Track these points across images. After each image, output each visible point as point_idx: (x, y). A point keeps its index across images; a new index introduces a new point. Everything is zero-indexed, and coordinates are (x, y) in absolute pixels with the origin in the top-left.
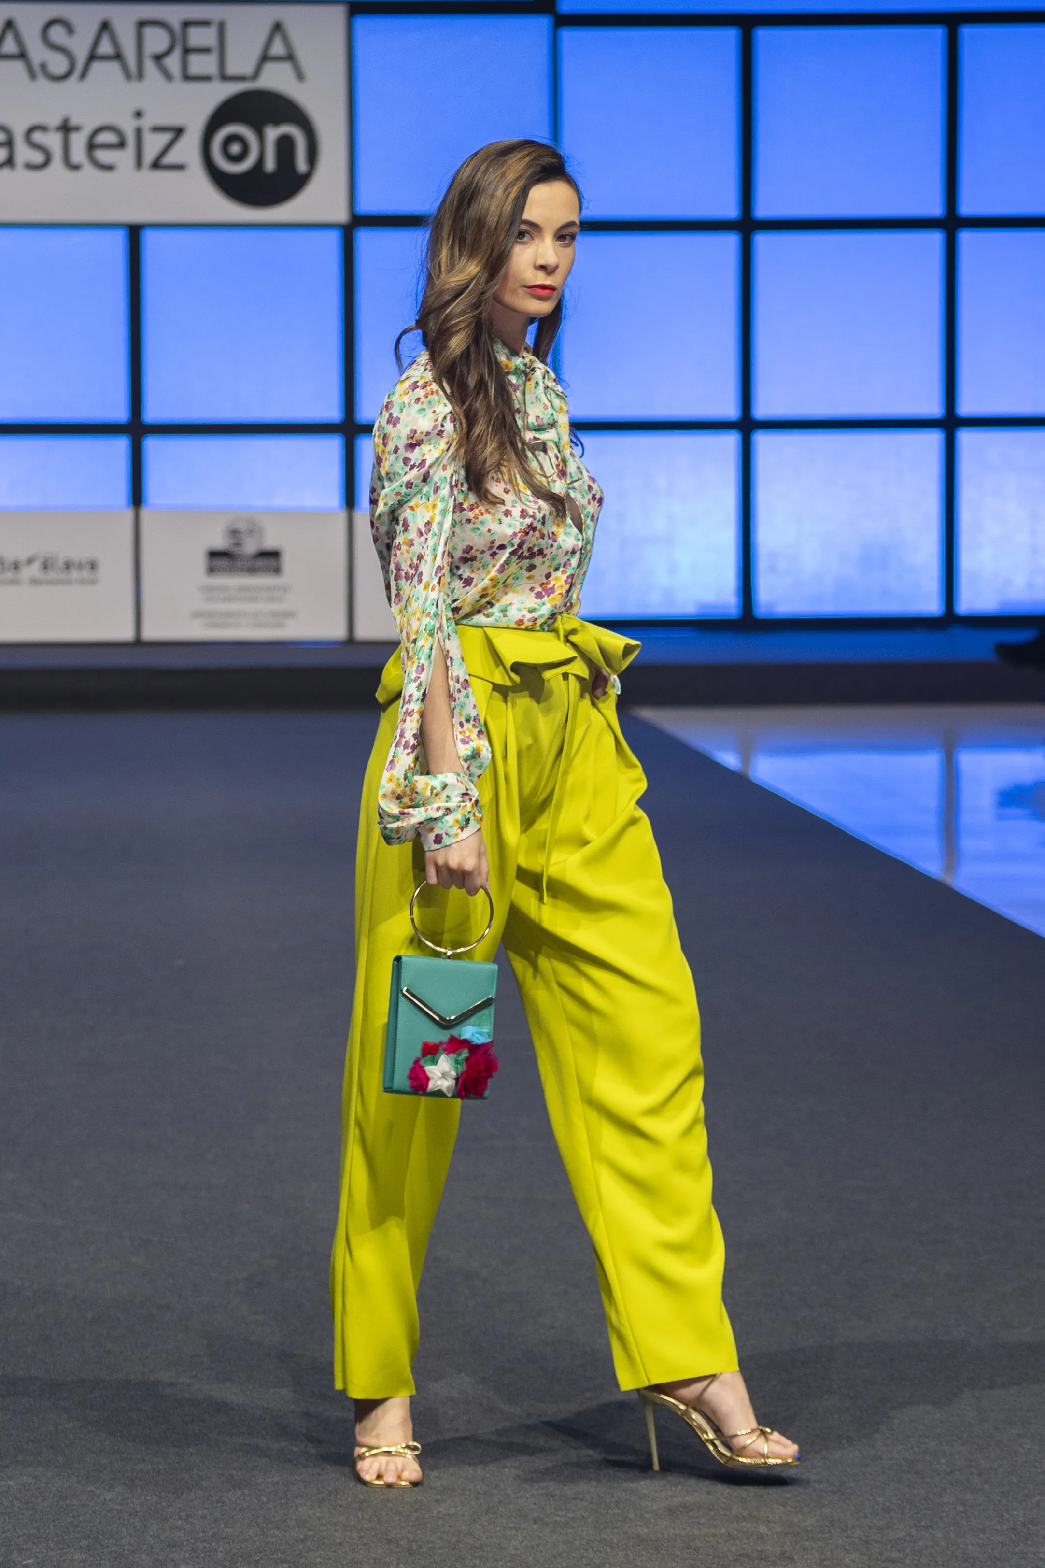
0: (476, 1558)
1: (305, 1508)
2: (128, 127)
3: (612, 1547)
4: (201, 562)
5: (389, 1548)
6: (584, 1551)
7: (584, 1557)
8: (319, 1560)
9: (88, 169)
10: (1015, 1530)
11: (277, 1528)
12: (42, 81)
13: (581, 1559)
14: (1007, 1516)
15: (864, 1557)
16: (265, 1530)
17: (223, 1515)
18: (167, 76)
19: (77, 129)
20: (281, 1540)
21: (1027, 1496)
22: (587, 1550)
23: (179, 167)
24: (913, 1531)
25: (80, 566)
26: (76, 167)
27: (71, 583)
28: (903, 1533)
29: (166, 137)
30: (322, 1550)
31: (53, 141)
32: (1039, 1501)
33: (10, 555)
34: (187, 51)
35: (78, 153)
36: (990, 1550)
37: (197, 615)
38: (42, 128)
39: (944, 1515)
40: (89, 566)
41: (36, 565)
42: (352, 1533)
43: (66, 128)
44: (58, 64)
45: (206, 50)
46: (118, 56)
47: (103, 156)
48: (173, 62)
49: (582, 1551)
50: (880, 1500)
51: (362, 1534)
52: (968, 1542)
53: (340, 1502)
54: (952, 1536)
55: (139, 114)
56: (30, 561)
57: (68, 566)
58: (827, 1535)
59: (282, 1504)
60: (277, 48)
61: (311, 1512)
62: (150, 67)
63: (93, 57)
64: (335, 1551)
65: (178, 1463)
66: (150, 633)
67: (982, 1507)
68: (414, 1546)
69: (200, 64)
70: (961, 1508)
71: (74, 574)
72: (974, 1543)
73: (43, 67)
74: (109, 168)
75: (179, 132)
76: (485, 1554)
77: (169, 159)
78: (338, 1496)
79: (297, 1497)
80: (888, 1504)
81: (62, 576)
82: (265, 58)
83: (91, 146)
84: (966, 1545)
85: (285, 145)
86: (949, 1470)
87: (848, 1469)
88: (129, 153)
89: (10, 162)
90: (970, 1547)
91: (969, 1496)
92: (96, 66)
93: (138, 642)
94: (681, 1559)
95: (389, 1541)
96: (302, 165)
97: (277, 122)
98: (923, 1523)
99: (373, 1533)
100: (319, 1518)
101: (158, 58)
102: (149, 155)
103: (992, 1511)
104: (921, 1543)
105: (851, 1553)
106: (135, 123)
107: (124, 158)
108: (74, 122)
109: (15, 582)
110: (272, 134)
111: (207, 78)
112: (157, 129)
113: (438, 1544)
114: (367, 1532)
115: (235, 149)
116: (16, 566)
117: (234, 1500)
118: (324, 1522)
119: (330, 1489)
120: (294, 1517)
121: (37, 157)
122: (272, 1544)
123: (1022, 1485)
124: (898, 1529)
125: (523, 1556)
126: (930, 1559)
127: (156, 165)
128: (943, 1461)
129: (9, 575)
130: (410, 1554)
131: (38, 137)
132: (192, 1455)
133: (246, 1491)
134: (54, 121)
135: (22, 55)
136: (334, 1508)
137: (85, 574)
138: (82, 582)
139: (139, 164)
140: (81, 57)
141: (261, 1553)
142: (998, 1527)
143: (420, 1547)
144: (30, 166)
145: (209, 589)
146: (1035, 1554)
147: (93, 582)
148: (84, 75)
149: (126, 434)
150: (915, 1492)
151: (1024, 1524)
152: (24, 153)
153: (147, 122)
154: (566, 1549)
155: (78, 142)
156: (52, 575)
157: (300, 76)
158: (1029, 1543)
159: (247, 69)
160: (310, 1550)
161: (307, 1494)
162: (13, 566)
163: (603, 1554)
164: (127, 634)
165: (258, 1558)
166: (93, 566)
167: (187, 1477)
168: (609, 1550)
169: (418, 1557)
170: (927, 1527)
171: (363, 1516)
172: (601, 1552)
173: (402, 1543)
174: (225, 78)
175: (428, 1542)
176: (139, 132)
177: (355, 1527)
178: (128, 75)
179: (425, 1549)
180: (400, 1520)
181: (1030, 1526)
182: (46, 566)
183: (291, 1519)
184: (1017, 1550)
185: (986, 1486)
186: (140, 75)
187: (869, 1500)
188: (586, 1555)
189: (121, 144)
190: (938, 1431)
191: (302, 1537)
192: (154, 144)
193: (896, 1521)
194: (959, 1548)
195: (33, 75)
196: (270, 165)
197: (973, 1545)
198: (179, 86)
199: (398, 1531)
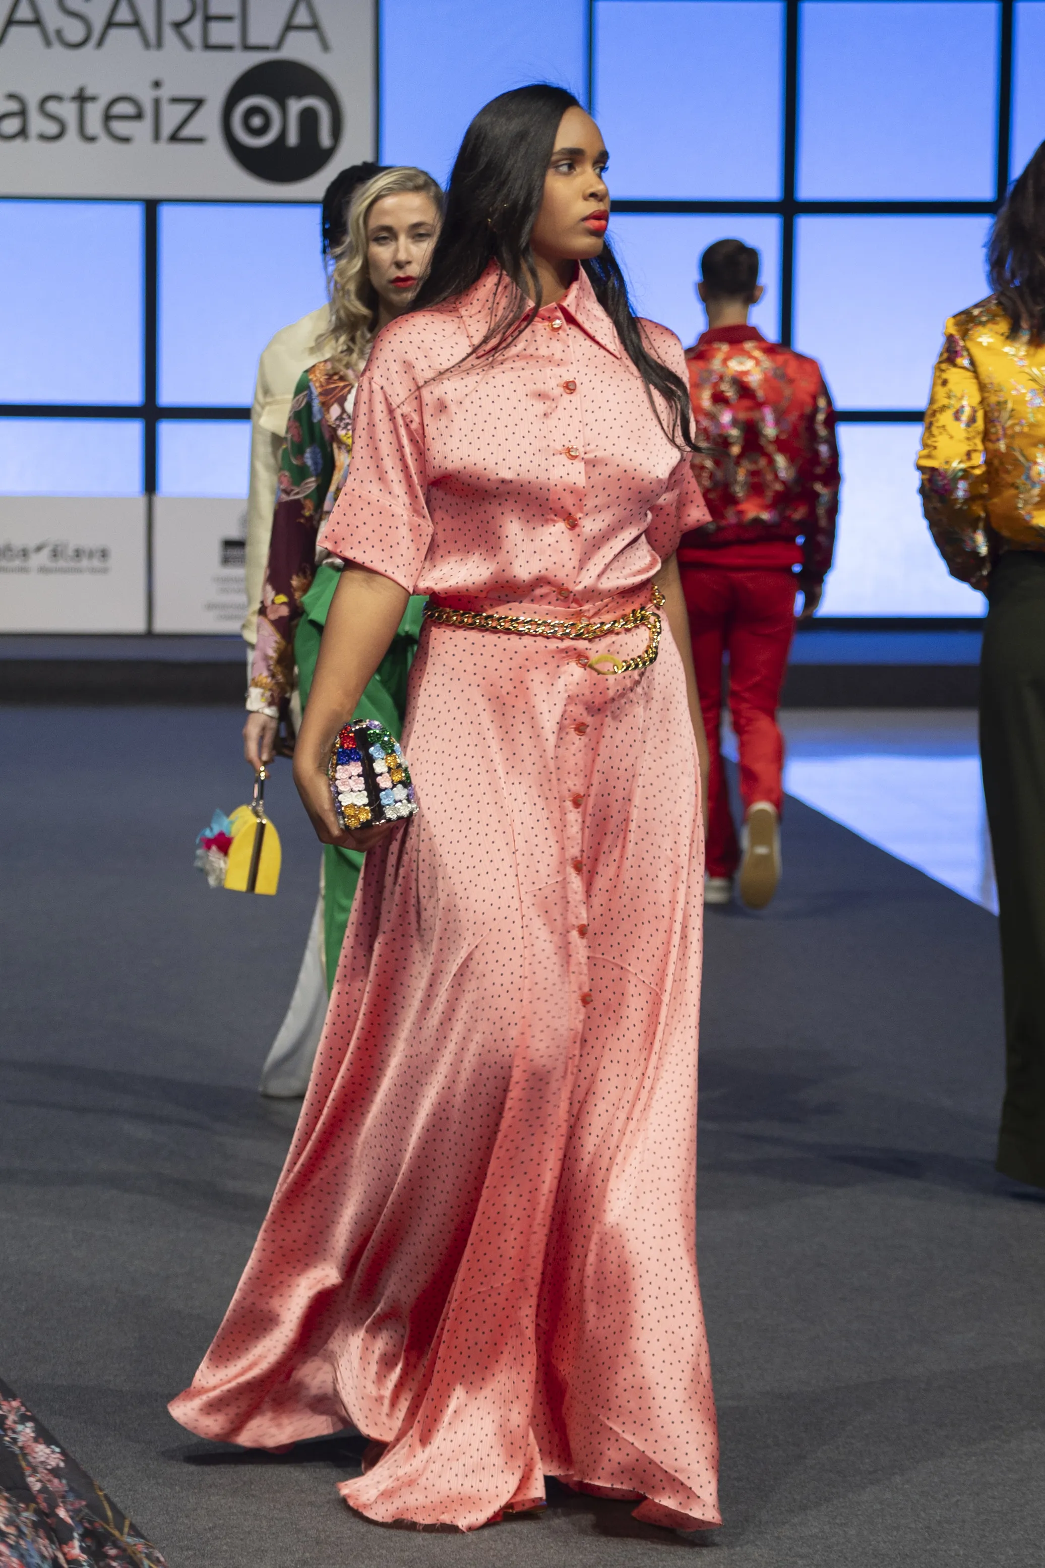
0: (383, 1548)
1: (217, 1497)
2: (146, 97)
3: (521, 1539)
4: (215, 551)
5: (298, 1537)
6: (493, 1543)
7: (491, 1548)
8: (225, 1547)
9: (104, 141)
10: (929, 1528)
11: (187, 1516)
12: (57, 48)
13: (488, 1551)
14: (923, 1514)
15: (773, 1553)
16: (175, 1519)
17: (133, 1503)
18: (188, 45)
19: (93, 99)
20: (189, 1528)
21: (946, 1496)
22: (495, 1541)
23: (199, 140)
24: (827, 1528)
25: (91, 555)
26: (92, 139)
27: (81, 571)
28: (817, 1530)
29: (187, 108)
30: (229, 1538)
31: (68, 111)
32: (958, 1501)
33: (18, 542)
34: (208, 19)
35: (94, 124)
36: (901, 1547)
37: (210, 606)
38: (57, 98)
39: (859, 1513)
40: (99, 554)
41: (46, 553)
42: (261, 1522)
43: (82, 98)
44: (75, 31)
45: (228, 18)
46: (137, 24)
47: (120, 127)
48: (193, 30)
49: (491, 1542)
50: (798, 1497)
51: (272, 1523)
52: (880, 1539)
53: (254, 1493)
54: (865, 1533)
55: (157, 84)
56: (39, 549)
57: (78, 553)
58: (738, 1530)
59: (195, 1493)
60: (302, 17)
61: (223, 1501)
62: (169, 34)
63: (110, 24)
64: (242, 1540)
65: (95, 1452)
66: (162, 625)
67: (900, 1506)
68: (323, 1536)
69: (221, 33)
70: (878, 1507)
71: (85, 563)
72: (886, 1540)
73: (59, 33)
74: (126, 140)
75: (198, 103)
76: (392, 1544)
77: (186, 132)
78: (253, 1487)
79: (211, 1487)
80: (805, 1502)
81: (72, 564)
82: (289, 27)
83: (108, 117)
84: (878, 1542)
85: (309, 118)
86: (871, 1469)
87: (770, 1467)
88: (147, 124)
89: (23, 133)
90: (882, 1544)
91: (888, 1495)
92: (114, 33)
93: (150, 634)
94: (590, 1552)
95: (298, 1531)
96: (325, 140)
97: (300, 95)
98: (838, 1521)
99: (283, 1523)
100: (230, 1508)
101: (178, 26)
102: (167, 129)
103: (909, 1510)
104: (834, 1540)
105: (761, 1549)
106: (154, 93)
107: (141, 130)
108: (89, 92)
109: (23, 570)
110: (295, 106)
111: (228, 48)
112: (175, 100)
113: (347, 1534)
114: (276, 1522)
115: (257, 121)
116: (25, 553)
117: (146, 1488)
118: (235, 1511)
119: (245, 1479)
120: (205, 1506)
121: (52, 129)
122: (180, 1531)
123: (943, 1485)
124: (812, 1526)
125: (431, 1546)
126: (840, 1554)
127: (174, 138)
128: (867, 1461)
129: (17, 563)
130: (317, 1543)
131: (52, 106)
132: (110, 1444)
133: (160, 1481)
134: (70, 91)
135: (37, 22)
136: (247, 1498)
137: (96, 563)
138: (93, 571)
139: (157, 137)
140: (98, 25)
141: (168, 1540)
142: (913, 1526)
143: (329, 1537)
144: (43, 137)
145: (225, 580)
146: (945, 1551)
147: (105, 571)
148: (100, 43)
149: (139, 419)
150: (834, 1490)
151: (939, 1523)
152: (38, 124)
153: (165, 93)
154: (475, 1540)
155: (94, 112)
156: (61, 563)
157: (325, 46)
158: (942, 1541)
159: (271, 39)
160: (217, 1538)
161: (221, 1484)
162: (21, 553)
163: (511, 1546)
164: (137, 625)
165: (164, 1545)
166: (104, 554)
167: (102, 1465)
168: (517, 1541)
169: (325, 1546)
170: (841, 1525)
171: (274, 1506)
172: (509, 1543)
173: (310, 1532)
174: (247, 47)
175: (337, 1533)
176: (157, 102)
177: (265, 1517)
178: (147, 44)
179: (333, 1539)
180: (311, 1510)
181: (945, 1525)
182: (55, 554)
183: (202, 1508)
184: (928, 1547)
185: (906, 1486)
186: (159, 44)
187: (786, 1497)
188: (493, 1546)
189: (139, 116)
190: (866, 1432)
191: (211, 1525)
192: (172, 116)
193: (811, 1518)
194: (870, 1545)
195: (48, 43)
196: (293, 139)
197: (885, 1542)
198: (200, 56)
199: (309, 1521)
